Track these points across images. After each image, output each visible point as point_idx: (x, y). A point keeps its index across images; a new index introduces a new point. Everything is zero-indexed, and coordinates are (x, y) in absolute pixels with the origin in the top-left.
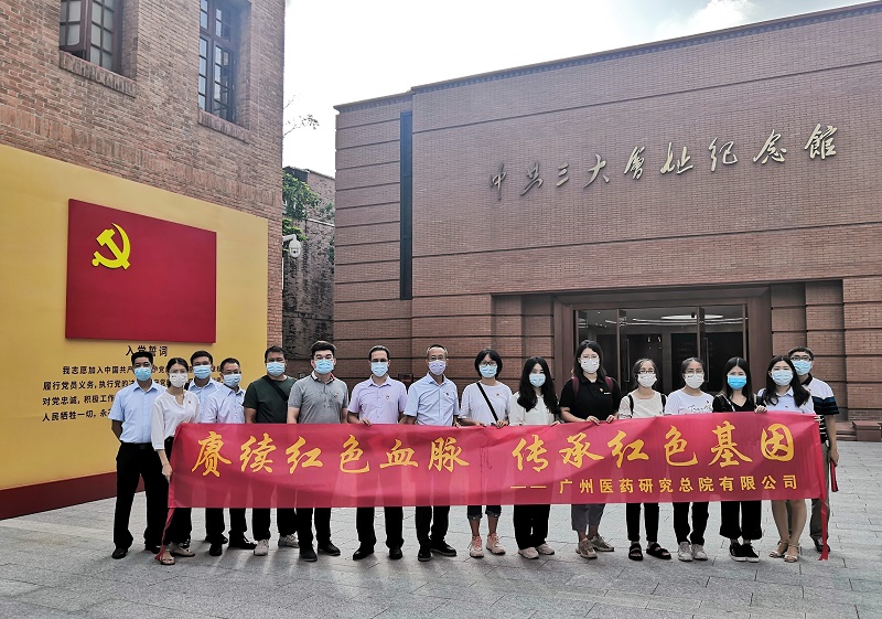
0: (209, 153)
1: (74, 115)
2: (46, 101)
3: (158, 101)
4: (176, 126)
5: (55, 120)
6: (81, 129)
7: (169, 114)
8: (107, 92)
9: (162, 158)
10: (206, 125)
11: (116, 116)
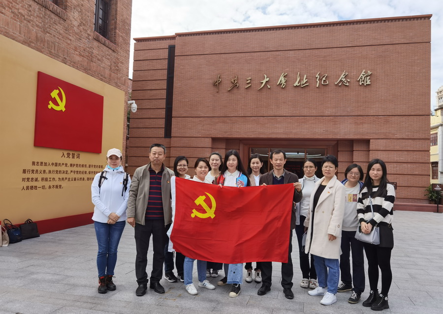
0: (98, 55)
1: (37, 26)
2: (24, 16)
3: (76, 23)
4: (84, 38)
5: (28, 28)
6: (40, 34)
7: (81, 32)
8: (53, 16)
9: (77, 55)
10: (97, 40)
11: (56, 29)
